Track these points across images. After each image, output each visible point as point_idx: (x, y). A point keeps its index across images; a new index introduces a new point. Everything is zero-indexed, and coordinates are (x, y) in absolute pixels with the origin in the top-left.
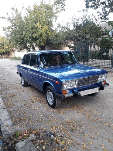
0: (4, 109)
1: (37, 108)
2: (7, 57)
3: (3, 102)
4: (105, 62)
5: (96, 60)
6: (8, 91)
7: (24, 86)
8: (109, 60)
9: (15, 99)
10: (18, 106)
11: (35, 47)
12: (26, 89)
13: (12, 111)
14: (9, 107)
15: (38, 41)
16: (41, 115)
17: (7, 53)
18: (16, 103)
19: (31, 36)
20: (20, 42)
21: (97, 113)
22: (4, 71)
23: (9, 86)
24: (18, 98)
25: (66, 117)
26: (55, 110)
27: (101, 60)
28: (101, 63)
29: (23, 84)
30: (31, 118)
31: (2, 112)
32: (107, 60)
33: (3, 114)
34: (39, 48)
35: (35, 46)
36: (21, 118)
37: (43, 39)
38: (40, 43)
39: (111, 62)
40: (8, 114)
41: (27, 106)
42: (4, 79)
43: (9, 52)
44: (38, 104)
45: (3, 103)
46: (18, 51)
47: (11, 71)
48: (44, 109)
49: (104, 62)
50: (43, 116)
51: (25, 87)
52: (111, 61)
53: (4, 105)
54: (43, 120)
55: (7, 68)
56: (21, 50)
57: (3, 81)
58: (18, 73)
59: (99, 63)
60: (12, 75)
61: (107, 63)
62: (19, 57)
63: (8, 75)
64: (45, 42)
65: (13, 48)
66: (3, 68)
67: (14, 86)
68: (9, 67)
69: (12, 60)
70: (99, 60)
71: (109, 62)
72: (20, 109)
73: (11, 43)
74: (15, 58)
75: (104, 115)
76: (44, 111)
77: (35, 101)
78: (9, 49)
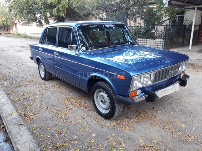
0: (21, 127)
1: (81, 121)
2: (5, 34)
3: (15, 111)
4: (154, 42)
5: (141, 39)
6: (19, 89)
7: (44, 79)
8: (159, 40)
9: (35, 104)
10: (44, 117)
11: (49, 19)
12: (49, 84)
13: (36, 128)
14: (30, 121)
15: (55, 10)
16: (94, 135)
17: (6, 27)
18: (39, 111)
19: (44, 3)
20: (26, 10)
21: (183, 125)
22: (4, 55)
23: (19, 80)
24: (40, 101)
25: (137, 135)
26: (113, 123)
27: (148, 40)
28: (148, 44)
29: (43, 76)
30: (76, 142)
31: (18, 132)
32: (157, 40)
33: (21, 136)
34: (54, 21)
35: (50, 17)
36: (58, 144)
37: (62, 7)
38: (57, 13)
39: (162, 43)
40: (31, 137)
41: (62, 118)
42: (8, 68)
43: (8, 25)
44: (79, 111)
45: (17, 114)
46: (23, 25)
47: (16, 54)
48: (93, 122)
49: (152, 42)
50: (96, 137)
51: (46, 82)
52: (162, 40)
53: (20, 119)
54: (100, 145)
55: (8, 50)
56: (29, 23)
57: (6, 71)
58: (32, 58)
59: (145, 44)
60: (20, 61)
61: (157, 44)
62: (25, 34)
63: (13, 61)
64: (66, 12)
65: (13, 21)
66: (3, 50)
67: (27, 79)
68: (11, 49)
69: (14, 37)
70: (146, 40)
71: (159, 42)
72: (51, 123)
73: (11, 11)
74: (19, 36)
75: (194, 128)
76: (94, 126)
77: (71, 106)
78: (8, 21)
